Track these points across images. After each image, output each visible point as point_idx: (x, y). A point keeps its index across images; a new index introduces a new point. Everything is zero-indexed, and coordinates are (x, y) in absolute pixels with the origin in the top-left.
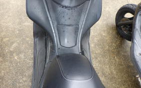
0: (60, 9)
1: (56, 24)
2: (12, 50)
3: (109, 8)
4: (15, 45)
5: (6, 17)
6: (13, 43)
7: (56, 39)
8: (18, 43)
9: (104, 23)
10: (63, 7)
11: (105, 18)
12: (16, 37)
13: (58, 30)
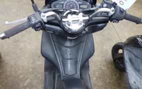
0: (63, 48)
1: (61, 58)
2: (25, 85)
3: (106, 46)
4: (28, 81)
5: (23, 59)
6: (26, 79)
7: (61, 70)
8: (31, 79)
9: (103, 59)
10: (66, 47)
11: (103, 55)
12: (30, 74)
13: (62, 62)
